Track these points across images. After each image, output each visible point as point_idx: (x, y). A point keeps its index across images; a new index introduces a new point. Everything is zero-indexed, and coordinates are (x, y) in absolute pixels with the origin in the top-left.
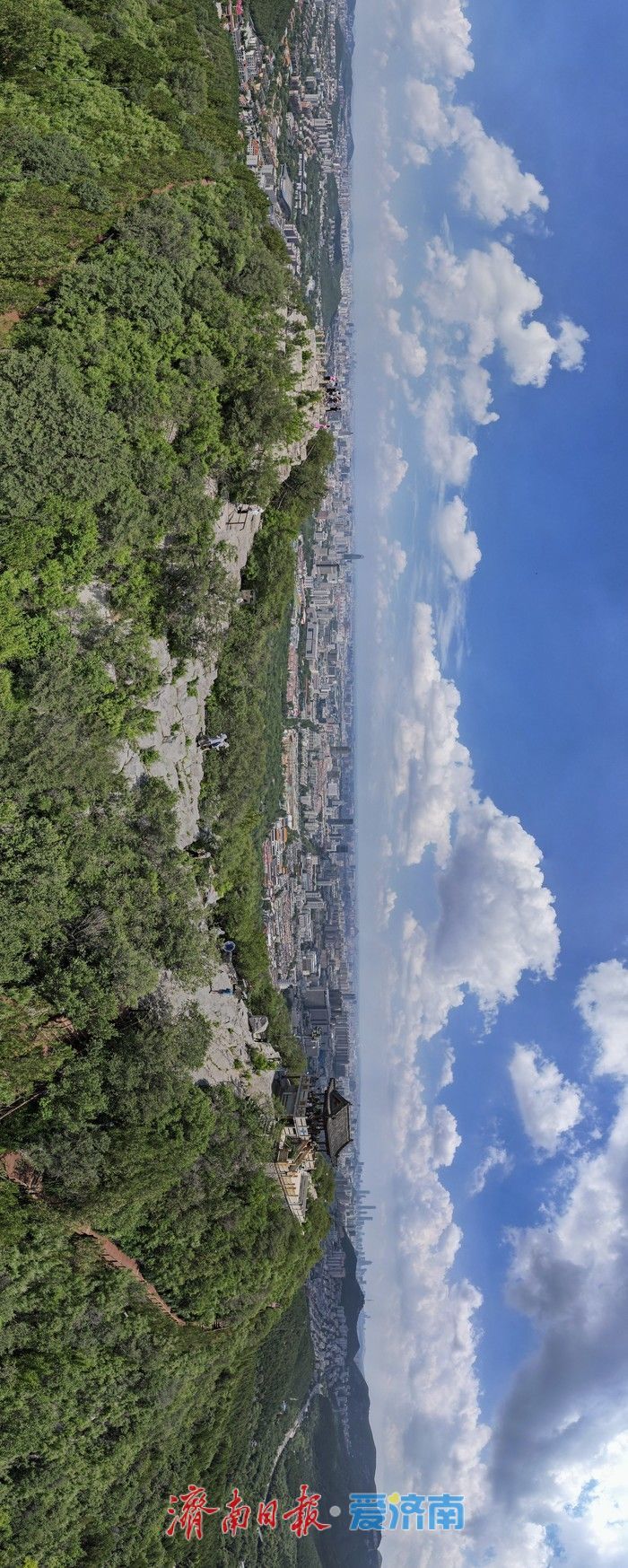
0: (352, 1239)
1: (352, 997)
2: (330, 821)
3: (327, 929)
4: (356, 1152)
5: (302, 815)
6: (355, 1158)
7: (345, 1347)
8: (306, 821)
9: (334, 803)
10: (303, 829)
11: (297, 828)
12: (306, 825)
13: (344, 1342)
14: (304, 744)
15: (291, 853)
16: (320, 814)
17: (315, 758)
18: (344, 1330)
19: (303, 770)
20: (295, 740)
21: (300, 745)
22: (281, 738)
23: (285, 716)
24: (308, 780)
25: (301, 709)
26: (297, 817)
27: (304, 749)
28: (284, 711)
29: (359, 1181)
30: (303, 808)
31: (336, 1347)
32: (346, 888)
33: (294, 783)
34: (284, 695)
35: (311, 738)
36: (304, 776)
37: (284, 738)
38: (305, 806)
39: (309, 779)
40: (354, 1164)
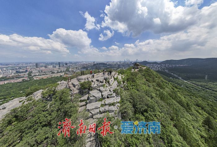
0: (132, 62)
1: (94, 62)
2: (60, 67)
4: (118, 62)
7: (155, 65)
9: (54, 66)
10: (63, 72)
11: (64, 73)
13: (154, 65)
14: (38, 74)
15: (70, 73)
16: (59, 69)
17: (42, 71)
18: (151, 65)
19: (47, 73)
21: (39, 75)
22: (38, 80)
23: (29, 81)
25: (24, 77)
26: (61, 73)
28: (27, 81)
29: (122, 61)
30: (58, 72)
31: (156, 66)
32: (74, 63)
33: (51, 75)
34: (20, 82)
35: (35, 73)
39: (50, 72)
40: (120, 62)
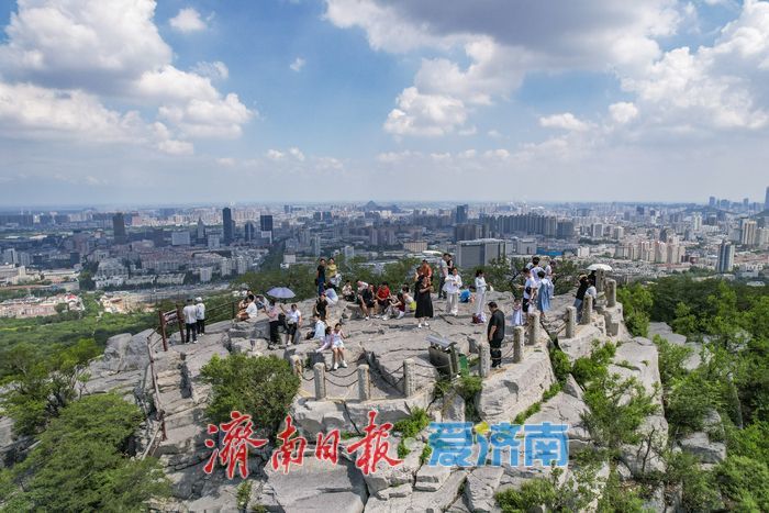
3: (375, 242)
5: (227, 278)
6: (704, 210)
8: (234, 272)
12: (241, 271)
17: (139, 265)
20: (116, 296)
22: (123, 316)
23: (84, 314)
24: (176, 273)
27: (129, 282)
28: (74, 316)
34: (48, 320)
35: (108, 273)
36: (170, 279)
37: (120, 310)
38: (213, 275)
